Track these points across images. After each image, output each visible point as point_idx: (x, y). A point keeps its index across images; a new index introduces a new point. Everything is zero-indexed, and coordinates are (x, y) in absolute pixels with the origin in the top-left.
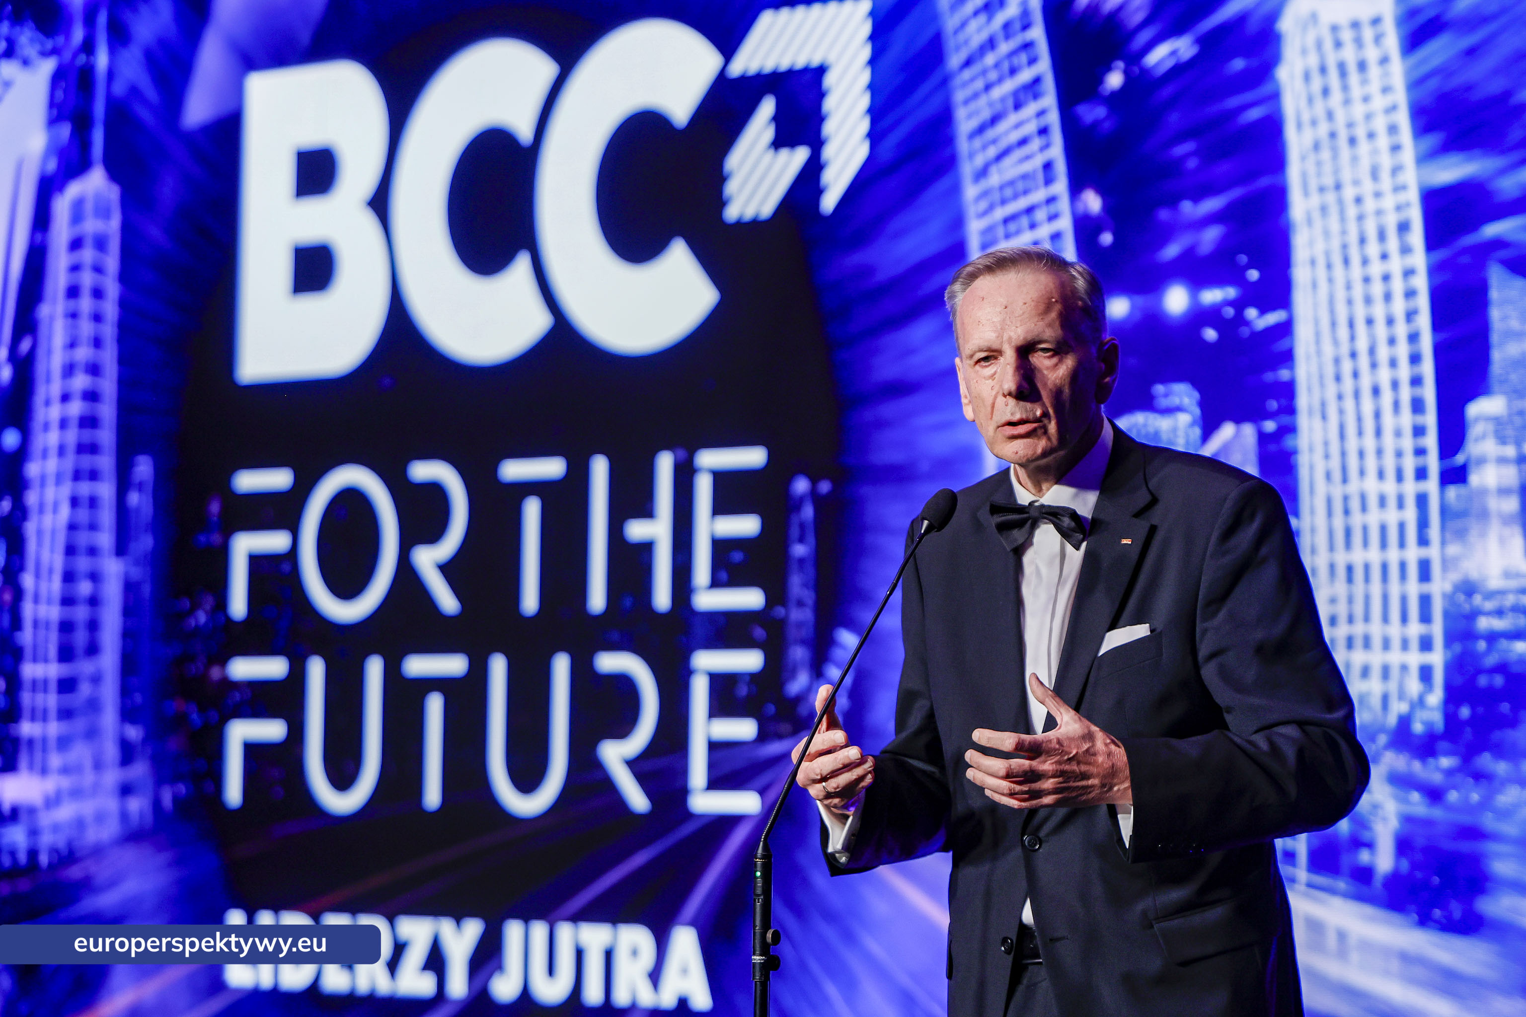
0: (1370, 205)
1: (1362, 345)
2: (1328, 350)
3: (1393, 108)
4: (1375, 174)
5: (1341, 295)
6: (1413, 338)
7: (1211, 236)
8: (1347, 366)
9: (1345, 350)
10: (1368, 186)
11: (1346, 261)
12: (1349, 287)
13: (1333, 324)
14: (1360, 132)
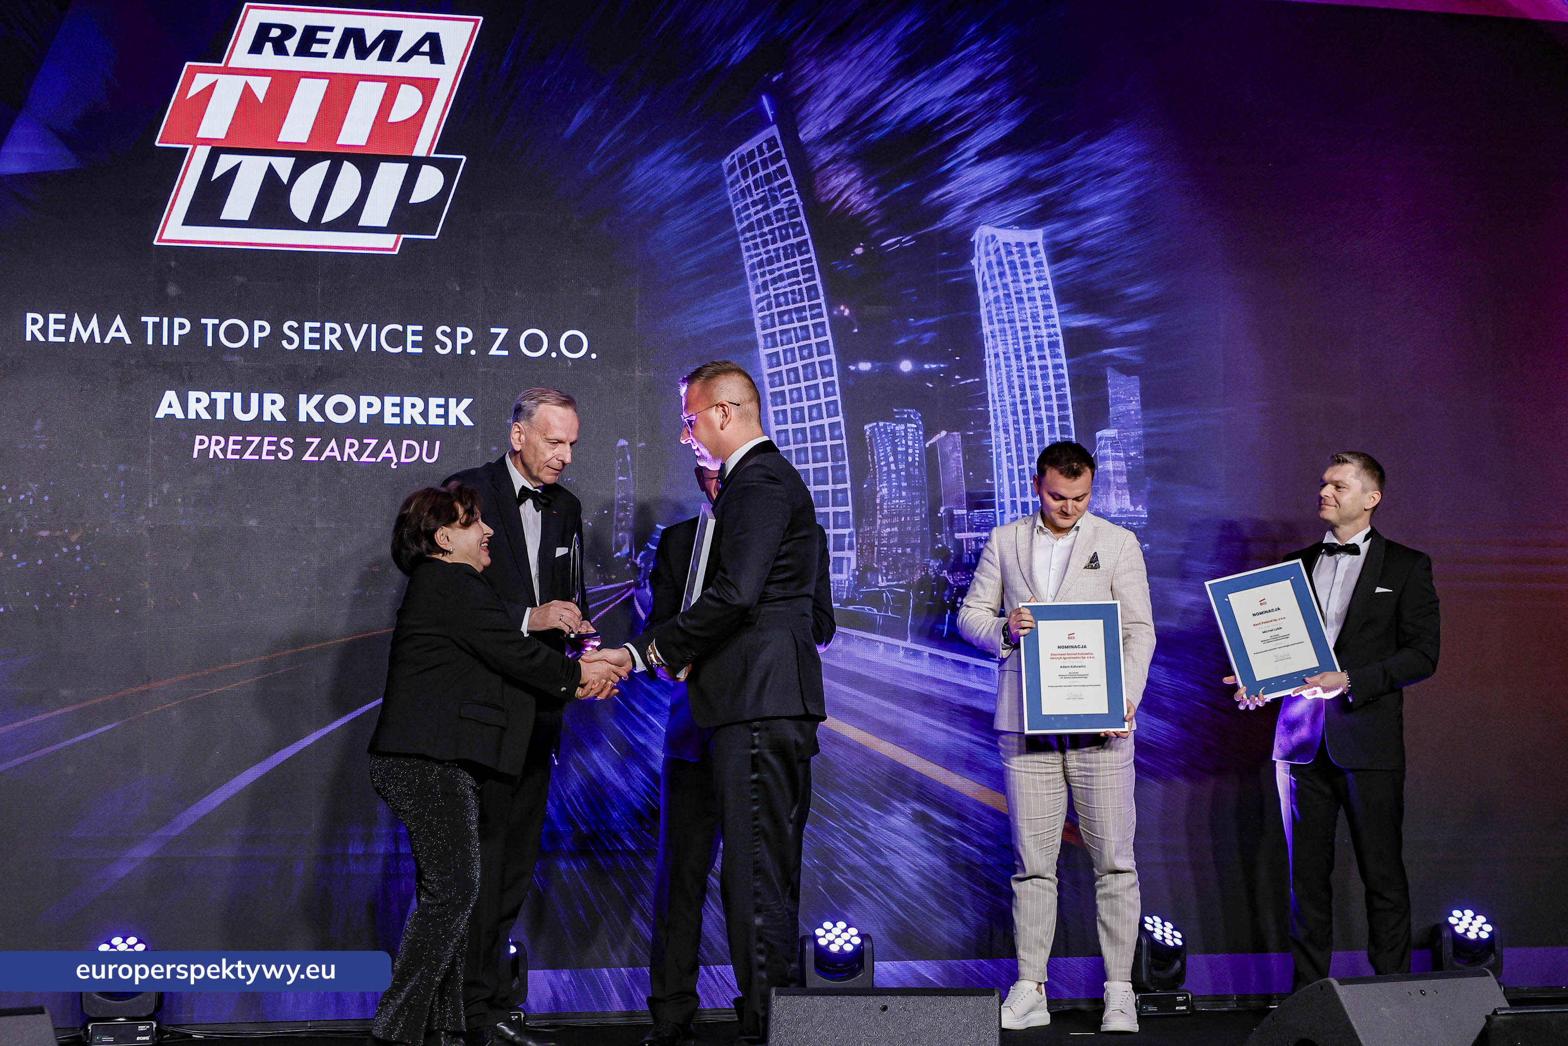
0: (1032, 332)
1: (1029, 398)
2: (1008, 399)
3: (1046, 287)
4: (1035, 317)
5: (1015, 374)
6: (1061, 397)
7: (927, 337)
8: (1020, 408)
9: (1018, 400)
10: (1030, 324)
11: (1018, 357)
12: (1020, 370)
13: (1011, 387)
14: (1025, 296)
